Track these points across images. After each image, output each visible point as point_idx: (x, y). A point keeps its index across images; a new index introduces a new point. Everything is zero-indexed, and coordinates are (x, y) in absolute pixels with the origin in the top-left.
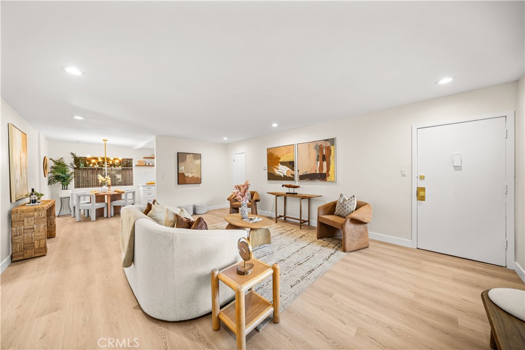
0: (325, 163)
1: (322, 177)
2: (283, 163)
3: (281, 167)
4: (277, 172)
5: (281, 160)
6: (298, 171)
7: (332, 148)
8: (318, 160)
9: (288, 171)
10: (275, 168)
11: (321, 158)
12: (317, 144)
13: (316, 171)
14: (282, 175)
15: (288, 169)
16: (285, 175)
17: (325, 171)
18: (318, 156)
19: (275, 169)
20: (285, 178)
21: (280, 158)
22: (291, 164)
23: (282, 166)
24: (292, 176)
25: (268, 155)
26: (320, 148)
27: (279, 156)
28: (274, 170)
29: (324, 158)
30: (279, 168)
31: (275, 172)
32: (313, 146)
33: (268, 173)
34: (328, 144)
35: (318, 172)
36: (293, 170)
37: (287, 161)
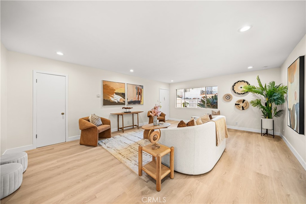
0: (140, 96)
1: (138, 102)
2: (117, 94)
3: (115, 96)
4: (112, 99)
5: (116, 91)
6: (127, 99)
7: (142, 89)
8: (137, 94)
9: (121, 99)
10: (111, 96)
11: (138, 93)
12: (137, 87)
13: (136, 99)
14: (116, 101)
15: (121, 97)
16: (119, 101)
17: (140, 100)
18: (137, 92)
19: (111, 97)
20: (119, 104)
21: (115, 90)
22: (123, 95)
23: (117, 95)
24: (124, 102)
25: (104, 86)
26: (138, 89)
27: (114, 88)
28: (109, 98)
29: (139, 94)
30: (114, 96)
31: (110, 99)
32: (135, 87)
33: (104, 100)
34: (141, 88)
35: (137, 100)
36: (124, 98)
37: (120, 92)
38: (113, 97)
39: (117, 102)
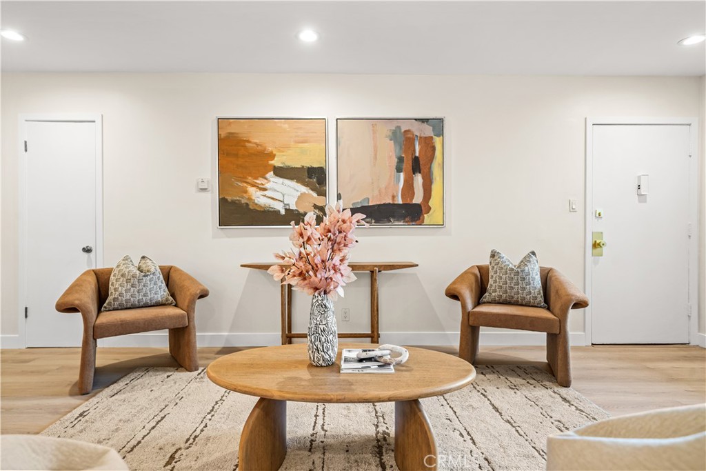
0: (418, 179)
1: (412, 213)
2: (281, 172)
3: (274, 183)
4: (260, 199)
5: (277, 162)
6: (339, 197)
7: (437, 141)
8: (399, 170)
9: (301, 197)
10: (254, 185)
11: (408, 165)
12: (399, 127)
13: (393, 197)
14: (279, 207)
15: (304, 189)
16: (293, 207)
17: (418, 199)
18: (401, 160)
19: (252, 190)
20: (294, 216)
21: (272, 156)
22: (315, 177)
23: (281, 180)
25: (221, 141)
26: (404, 139)
27: (270, 149)
28: (246, 192)
29: (416, 166)
30: (267, 186)
31: (250, 199)
32: (386, 129)
33: (223, 202)
34: (428, 131)
35: (400, 201)
36: (322, 193)
37: (299, 166)
38: (265, 190)
39: (283, 212)
